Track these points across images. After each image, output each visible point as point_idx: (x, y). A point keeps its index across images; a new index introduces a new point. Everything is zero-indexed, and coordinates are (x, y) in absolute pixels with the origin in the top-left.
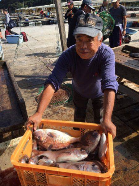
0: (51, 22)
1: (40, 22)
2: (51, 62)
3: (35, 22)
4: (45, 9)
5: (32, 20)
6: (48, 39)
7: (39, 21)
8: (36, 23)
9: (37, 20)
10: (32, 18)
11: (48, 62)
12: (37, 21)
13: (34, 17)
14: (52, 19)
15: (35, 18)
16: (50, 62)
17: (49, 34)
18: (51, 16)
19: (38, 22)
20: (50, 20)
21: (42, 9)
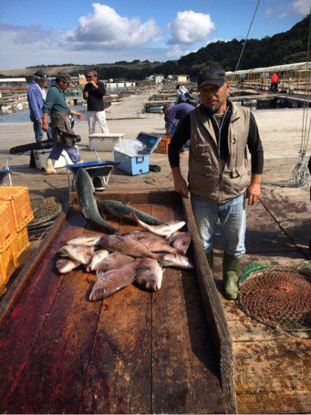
0: (278, 101)
1: (255, 101)
2: (277, 197)
3: (242, 102)
4: (267, 75)
5: (238, 98)
6: (271, 142)
7: (252, 99)
8: (245, 103)
9: (248, 97)
10: (236, 94)
11: (269, 196)
12: (247, 100)
13: (241, 91)
14: (283, 96)
15: (243, 94)
16: (274, 197)
17: (274, 131)
18: (280, 90)
19: (248, 102)
20: (276, 99)
21: (263, 75)
